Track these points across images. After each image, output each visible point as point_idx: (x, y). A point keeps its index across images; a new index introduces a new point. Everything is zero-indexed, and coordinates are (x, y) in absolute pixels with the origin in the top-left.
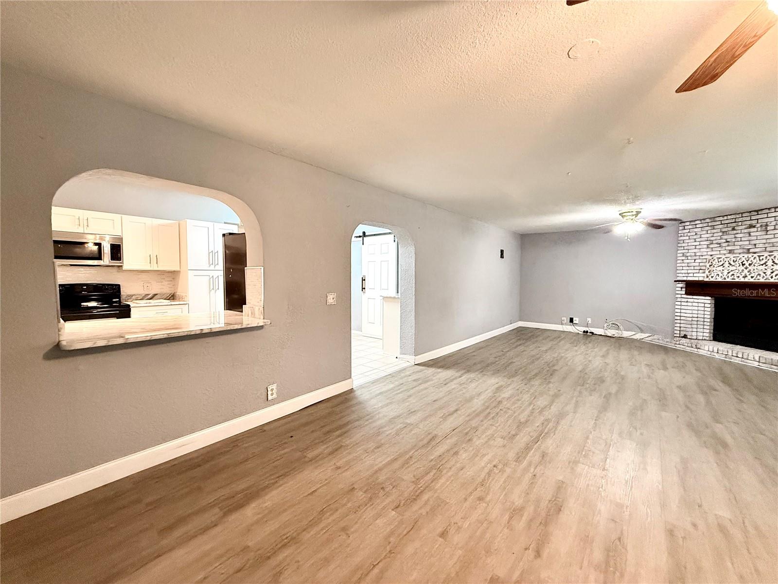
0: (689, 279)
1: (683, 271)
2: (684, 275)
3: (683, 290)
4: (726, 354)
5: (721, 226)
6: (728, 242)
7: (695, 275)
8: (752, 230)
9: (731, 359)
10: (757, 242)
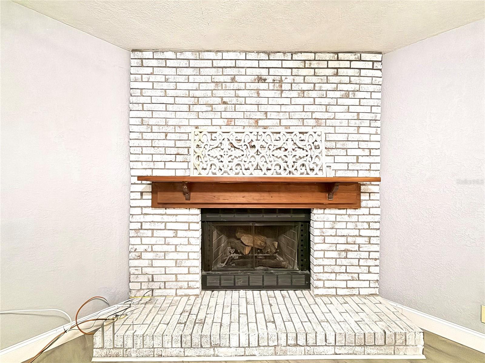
0: (156, 173)
1: (142, 158)
2: (145, 165)
3: (145, 197)
4: (276, 343)
5: (213, 71)
6: (225, 103)
7: (168, 165)
8: (263, 86)
9: (285, 354)
10: (269, 108)
